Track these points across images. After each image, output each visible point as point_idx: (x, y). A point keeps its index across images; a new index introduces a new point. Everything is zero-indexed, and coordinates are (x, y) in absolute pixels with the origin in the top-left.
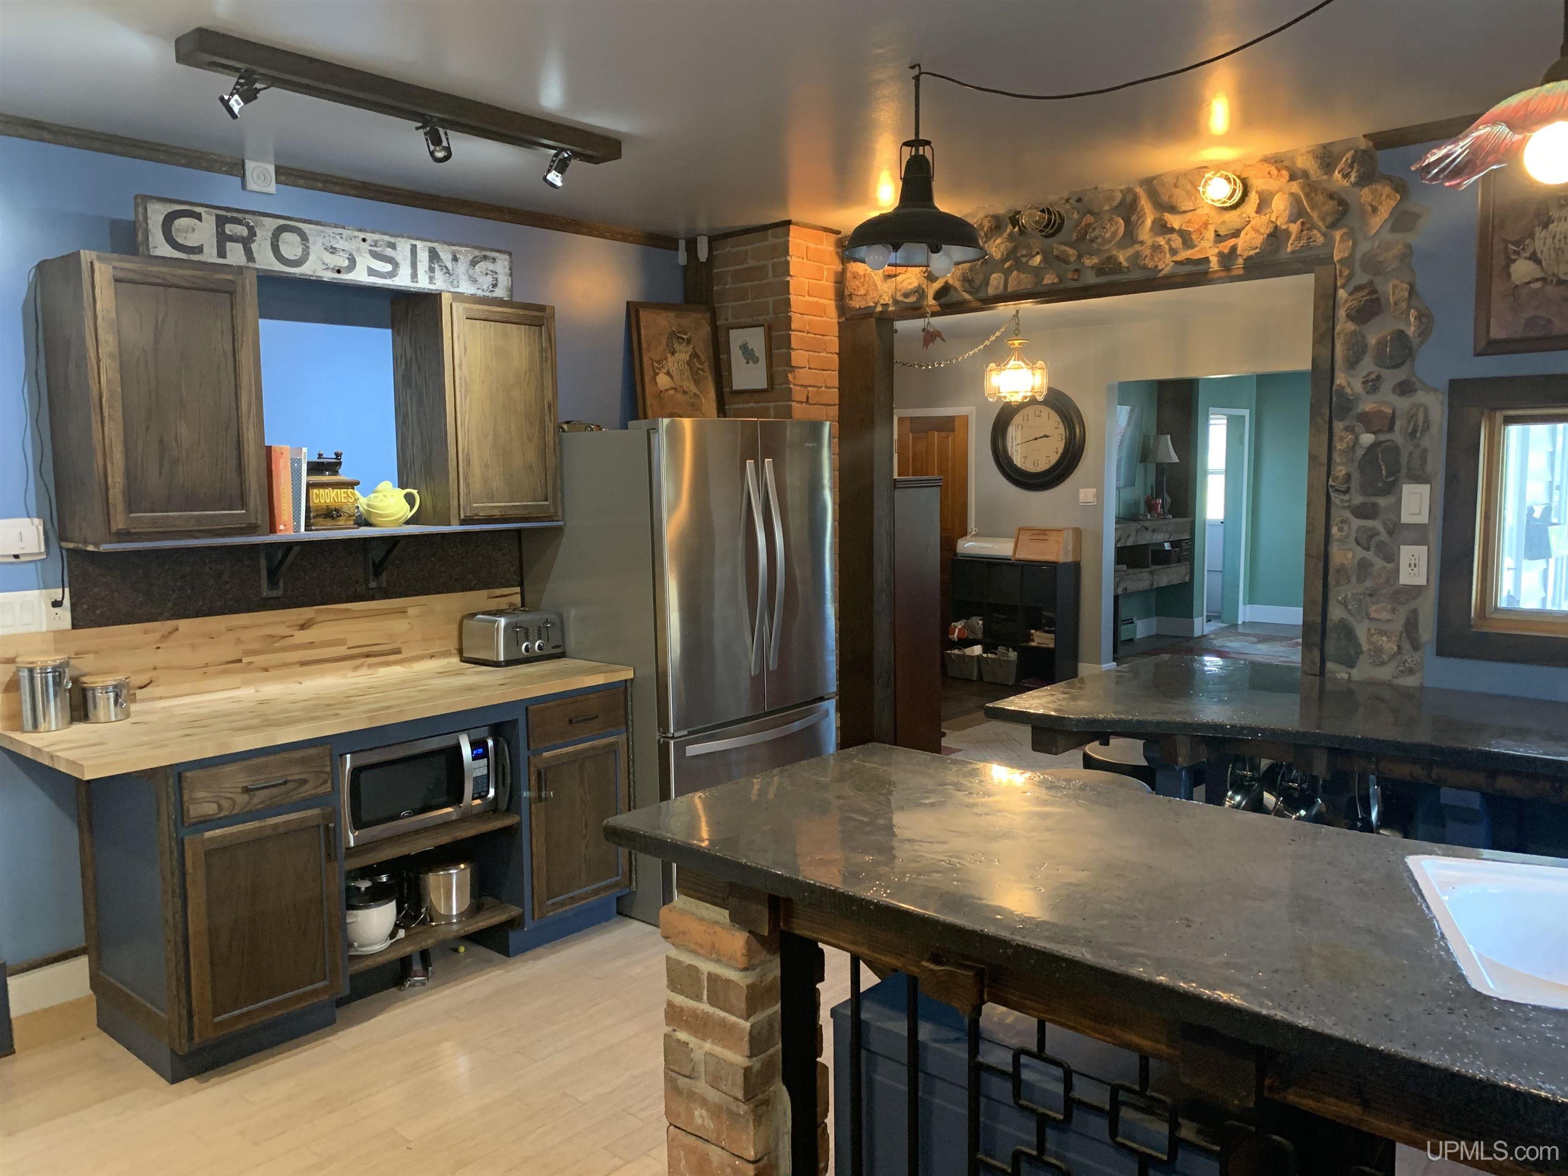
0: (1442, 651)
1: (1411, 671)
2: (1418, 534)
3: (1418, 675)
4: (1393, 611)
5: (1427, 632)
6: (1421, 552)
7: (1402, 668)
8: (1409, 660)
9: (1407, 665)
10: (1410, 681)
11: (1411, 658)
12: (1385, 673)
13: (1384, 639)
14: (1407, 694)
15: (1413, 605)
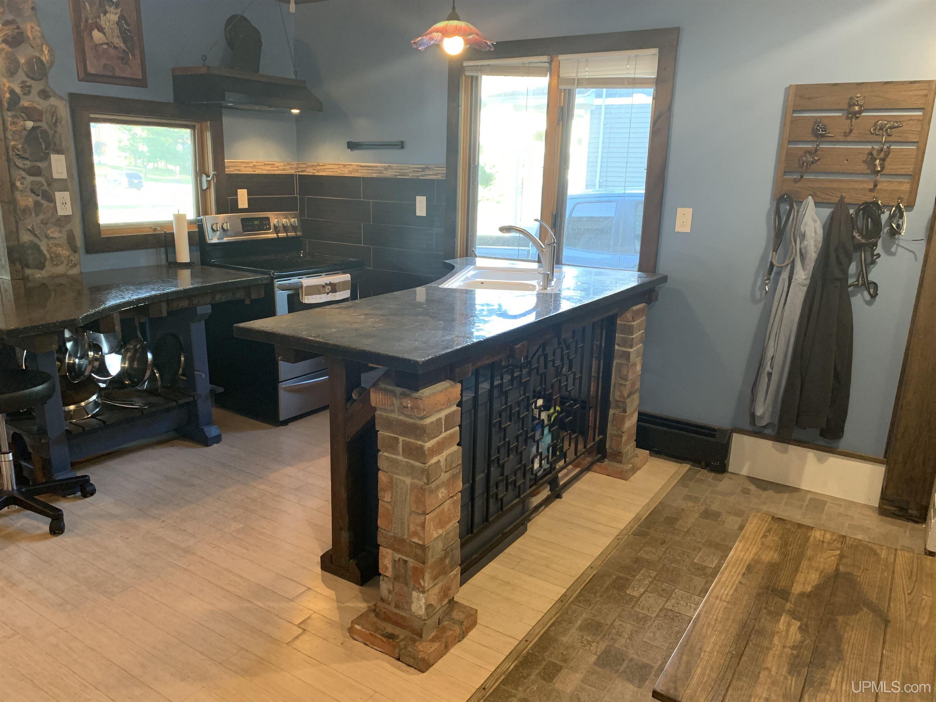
0: (88, 251)
1: (75, 265)
2: (63, 185)
3: (78, 267)
4: (61, 232)
5: (79, 242)
6: (67, 195)
7: (70, 265)
8: (74, 259)
9: (73, 262)
10: (75, 271)
11: (74, 258)
12: (61, 269)
13: (60, 249)
14: (74, 280)
15: (68, 227)
